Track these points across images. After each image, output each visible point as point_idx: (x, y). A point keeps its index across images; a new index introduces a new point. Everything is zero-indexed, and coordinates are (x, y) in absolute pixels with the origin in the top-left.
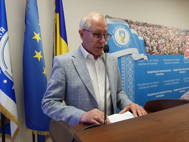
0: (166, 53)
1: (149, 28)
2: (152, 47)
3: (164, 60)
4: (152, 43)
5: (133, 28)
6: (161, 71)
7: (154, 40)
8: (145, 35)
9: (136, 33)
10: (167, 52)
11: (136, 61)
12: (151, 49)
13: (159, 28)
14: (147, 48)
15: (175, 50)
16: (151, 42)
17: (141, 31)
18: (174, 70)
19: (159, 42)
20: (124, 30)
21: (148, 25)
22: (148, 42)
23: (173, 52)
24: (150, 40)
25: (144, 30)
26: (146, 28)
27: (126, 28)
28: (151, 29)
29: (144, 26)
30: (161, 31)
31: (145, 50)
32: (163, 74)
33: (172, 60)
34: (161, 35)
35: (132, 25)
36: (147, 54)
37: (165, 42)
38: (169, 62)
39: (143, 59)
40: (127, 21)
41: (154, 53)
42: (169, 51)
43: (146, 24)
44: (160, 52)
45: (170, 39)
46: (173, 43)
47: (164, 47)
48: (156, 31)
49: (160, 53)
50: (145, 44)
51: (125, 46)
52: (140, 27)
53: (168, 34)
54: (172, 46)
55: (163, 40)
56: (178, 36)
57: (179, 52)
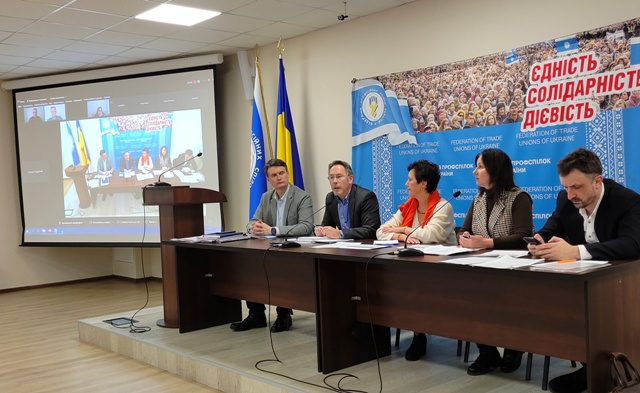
1: (418, 80)
2: (425, 117)
3: (453, 142)
4: (424, 108)
5: (390, 88)
6: (445, 167)
7: (428, 102)
8: (410, 96)
10: (461, 122)
11: (394, 147)
13: (440, 72)
14: (415, 120)
16: (422, 106)
17: (403, 89)
19: (441, 104)
20: (376, 95)
22: (416, 108)
23: (480, 119)
27: (379, 90)
28: (423, 79)
30: (445, 78)
31: (412, 124)
32: (451, 174)
33: (476, 140)
34: (446, 87)
35: (388, 83)
36: (415, 132)
38: (466, 145)
40: (377, 79)
41: (429, 128)
42: (465, 121)
44: (444, 124)
45: (470, 90)
48: (433, 80)
49: (443, 127)
50: (412, 114)
51: (377, 122)
52: (401, 83)
53: (463, 82)
54: (474, 106)
55: (451, 98)
56: (497, 77)
57: (499, 118)
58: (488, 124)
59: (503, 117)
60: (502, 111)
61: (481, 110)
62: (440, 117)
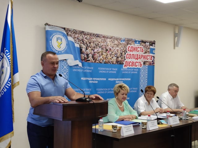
1: (86, 36)
2: (88, 55)
3: (99, 68)
4: (88, 51)
5: (71, 36)
6: (95, 79)
7: (90, 48)
8: (81, 43)
9: (73, 40)
11: (71, 67)
12: (86, 56)
13: (97, 37)
14: (83, 55)
17: (78, 39)
18: (109, 79)
21: (86, 33)
23: (110, 61)
25: (81, 38)
26: (84, 36)
28: (88, 37)
29: (81, 34)
30: (98, 40)
32: (97, 82)
33: (108, 69)
34: (98, 44)
36: (81, 61)
39: (78, 65)
41: (89, 60)
43: (83, 32)
44: (96, 60)
46: (110, 52)
47: (100, 56)
48: (93, 39)
51: (61, 52)
53: (105, 44)
54: (109, 55)
55: (100, 49)
56: (118, 46)
57: (117, 62)
58: (113, 63)
59: (118, 62)
60: (118, 59)
61: (111, 57)
62: (95, 56)
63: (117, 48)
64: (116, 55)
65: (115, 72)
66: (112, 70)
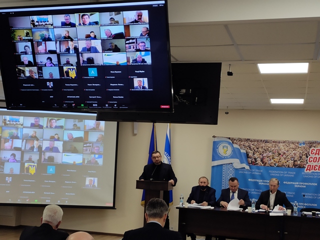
0: (273, 165)
1: (253, 143)
2: (255, 159)
3: (270, 171)
5: (236, 143)
6: (265, 181)
7: (258, 153)
8: (247, 149)
9: (238, 147)
10: (275, 164)
11: (237, 169)
12: (253, 160)
13: (265, 142)
14: (250, 159)
15: (287, 163)
16: (254, 154)
17: (244, 145)
18: (284, 183)
19: (265, 155)
20: (227, 145)
21: (252, 140)
23: (285, 164)
24: (254, 153)
25: (247, 144)
26: (250, 143)
27: (229, 143)
28: (256, 143)
29: (247, 141)
30: (268, 145)
31: (248, 161)
33: (282, 172)
34: (268, 149)
35: (235, 141)
36: (249, 164)
37: (273, 156)
38: (277, 173)
39: (244, 168)
40: (229, 138)
41: (257, 164)
42: (277, 164)
43: (248, 139)
45: (280, 152)
46: (284, 156)
47: (270, 160)
49: (265, 165)
50: (247, 156)
51: (227, 157)
52: (243, 142)
53: (277, 148)
54: (282, 158)
55: (271, 153)
56: (294, 149)
57: (295, 165)
58: (289, 167)
59: (297, 165)
60: (296, 163)
61: (286, 161)
62: (264, 160)
63: (294, 152)
64: (293, 159)
65: (293, 176)
66: (287, 174)
